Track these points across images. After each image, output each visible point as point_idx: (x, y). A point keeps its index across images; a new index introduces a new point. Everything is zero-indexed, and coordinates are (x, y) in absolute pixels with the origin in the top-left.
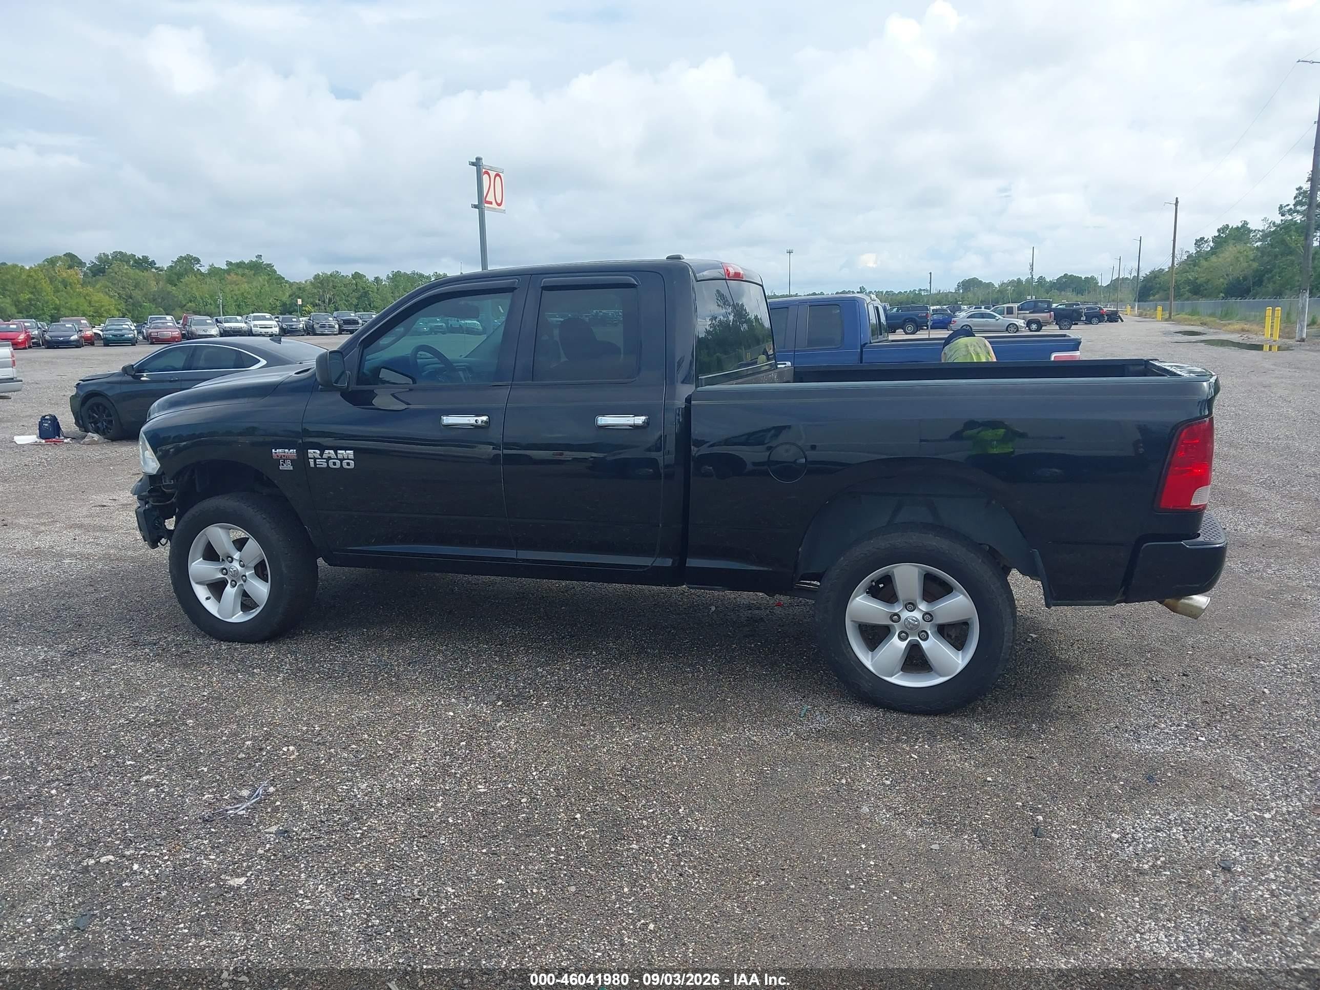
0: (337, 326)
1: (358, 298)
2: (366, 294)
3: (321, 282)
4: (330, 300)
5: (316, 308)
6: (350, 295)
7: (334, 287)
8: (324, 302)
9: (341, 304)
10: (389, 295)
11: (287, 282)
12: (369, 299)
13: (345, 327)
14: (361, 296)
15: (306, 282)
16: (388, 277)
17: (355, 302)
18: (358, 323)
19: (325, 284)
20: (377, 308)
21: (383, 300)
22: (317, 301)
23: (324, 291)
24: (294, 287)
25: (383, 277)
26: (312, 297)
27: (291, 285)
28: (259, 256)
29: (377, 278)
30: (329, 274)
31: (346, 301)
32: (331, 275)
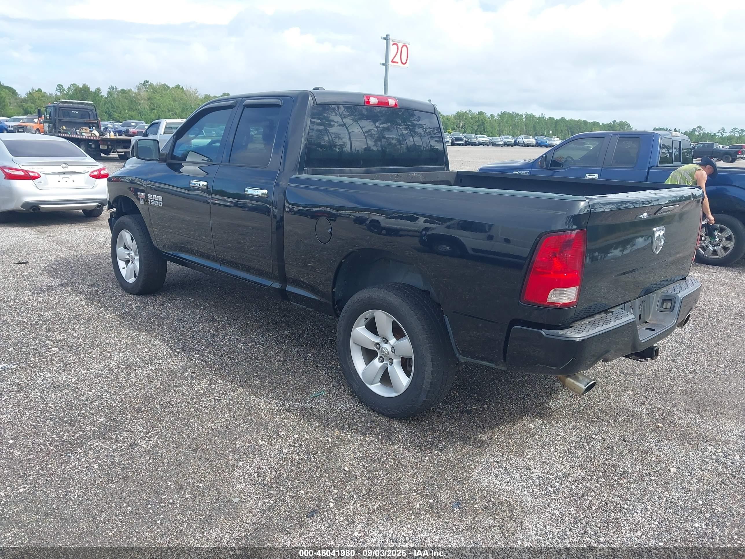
0: (450, 141)
1: (478, 126)
2: (483, 123)
3: (460, 116)
4: (462, 126)
5: (454, 130)
6: (474, 124)
7: (466, 119)
8: (459, 127)
9: (468, 129)
10: (496, 125)
11: (441, 115)
12: (484, 127)
13: (456, 142)
14: (480, 125)
15: (451, 116)
16: (498, 115)
17: (476, 128)
18: (463, 140)
19: (461, 117)
20: (488, 132)
21: (492, 128)
22: (455, 127)
23: (460, 121)
24: (444, 119)
25: (495, 115)
26: (453, 124)
27: (444, 117)
28: (430, 100)
29: (491, 115)
30: (464, 111)
31: (471, 127)
32: (465, 112)
